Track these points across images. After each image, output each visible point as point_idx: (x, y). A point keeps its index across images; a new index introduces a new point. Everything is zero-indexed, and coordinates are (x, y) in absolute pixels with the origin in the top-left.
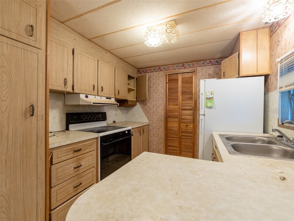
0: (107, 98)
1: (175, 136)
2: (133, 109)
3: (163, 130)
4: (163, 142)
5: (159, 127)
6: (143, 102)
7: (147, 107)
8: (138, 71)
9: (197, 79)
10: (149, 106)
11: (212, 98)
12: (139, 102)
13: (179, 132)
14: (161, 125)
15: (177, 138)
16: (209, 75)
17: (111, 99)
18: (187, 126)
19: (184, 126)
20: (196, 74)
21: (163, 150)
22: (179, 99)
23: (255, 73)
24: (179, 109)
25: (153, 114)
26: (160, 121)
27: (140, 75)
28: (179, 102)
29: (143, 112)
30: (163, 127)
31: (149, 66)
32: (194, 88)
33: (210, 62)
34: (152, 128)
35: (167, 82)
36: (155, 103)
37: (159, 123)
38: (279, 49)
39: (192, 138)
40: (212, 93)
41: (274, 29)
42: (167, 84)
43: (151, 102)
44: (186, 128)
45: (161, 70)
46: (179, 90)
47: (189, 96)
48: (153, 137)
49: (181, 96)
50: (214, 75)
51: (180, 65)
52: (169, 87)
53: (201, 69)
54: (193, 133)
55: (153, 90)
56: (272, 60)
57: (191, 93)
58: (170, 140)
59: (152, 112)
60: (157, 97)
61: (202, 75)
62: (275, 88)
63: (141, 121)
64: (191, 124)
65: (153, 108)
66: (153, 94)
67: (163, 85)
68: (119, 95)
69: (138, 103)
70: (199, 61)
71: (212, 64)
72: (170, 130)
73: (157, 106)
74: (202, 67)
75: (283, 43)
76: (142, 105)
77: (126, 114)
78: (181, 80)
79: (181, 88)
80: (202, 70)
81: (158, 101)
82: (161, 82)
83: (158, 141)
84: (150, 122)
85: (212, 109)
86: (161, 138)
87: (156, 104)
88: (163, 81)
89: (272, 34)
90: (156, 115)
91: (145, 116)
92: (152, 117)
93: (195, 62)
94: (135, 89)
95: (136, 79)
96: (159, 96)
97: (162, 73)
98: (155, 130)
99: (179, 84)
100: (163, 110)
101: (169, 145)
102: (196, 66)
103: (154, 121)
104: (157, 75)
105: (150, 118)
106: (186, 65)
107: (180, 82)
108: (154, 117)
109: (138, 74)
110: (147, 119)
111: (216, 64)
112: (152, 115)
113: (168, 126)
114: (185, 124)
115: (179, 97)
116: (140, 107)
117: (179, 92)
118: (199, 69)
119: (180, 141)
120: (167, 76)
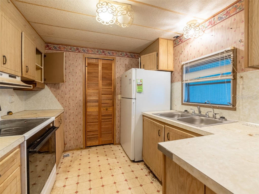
0: (10, 76)
1: (95, 121)
2: (37, 93)
3: (82, 116)
4: (82, 129)
5: (76, 114)
6: (55, 85)
7: (60, 91)
8: (46, 46)
9: (116, 67)
10: (63, 90)
11: (142, 84)
12: (48, 84)
13: (99, 116)
14: (79, 111)
15: (98, 122)
16: (126, 65)
17: (16, 78)
18: (107, 109)
19: (104, 109)
20: (115, 62)
21: (82, 138)
22: (99, 84)
23: (166, 69)
24: (99, 93)
25: (69, 100)
26: (79, 107)
27: (50, 51)
28: (99, 87)
29: (54, 97)
30: (82, 112)
31: (63, 43)
32: (113, 75)
33: (127, 54)
34: (68, 115)
35: (87, 65)
36: (71, 87)
37: (77, 109)
38: (182, 56)
39: (111, 120)
40: (141, 80)
41: (177, 43)
42: (86, 68)
43: (66, 86)
44: (106, 112)
45: (79, 52)
46: (99, 75)
47: (109, 81)
48: (69, 126)
49: (101, 81)
50: (129, 66)
51: (100, 51)
52: (88, 70)
53: (119, 58)
54: (113, 115)
55: (69, 72)
56: (175, 62)
57: (111, 79)
58: (90, 125)
59: (68, 97)
60: (74, 81)
61: (120, 64)
62: (178, 81)
63: (51, 109)
64: (110, 108)
65: (69, 92)
66: (69, 76)
67: (82, 68)
68: (27, 73)
69: (46, 86)
70: (118, 51)
71: (128, 57)
72: (90, 115)
73: (75, 91)
74: (120, 57)
75: (185, 53)
76: (52, 89)
77: (25, 100)
78: (101, 65)
79: (101, 74)
80: (120, 60)
81: (75, 85)
82: (80, 64)
83: (76, 129)
84: (65, 109)
85: (141, 94)
86: (80, 124)
87: (73, 88)
88: (82, 64)
89: (175, 45)
90: (73, 100)
91: (58, 102)
92: (68, 103)
93: (114, 52)
94: (43, 68)
95: (45, 56)
96: (76, 79)
97: (80, 55)
98: (71, 118)
99: (99, 70)
100: (82, 94)
101: (88, 130)
102: (115, 55)
103: (71, 107)
104: (74, 56)
105: (65, 104)
106: (106, 52)
107: (100, 68)
108: (70, 102)
109: (46, 50)
110: (60, 105)
111: (131, 57)
112: (67, 100)
113: (88, 111)
114: (105, 108)
115: (99, 82)
116: (50, 92)
117: (99, 77)
118: (117, 58)
119: (101, 124)
120: (86, 59)
